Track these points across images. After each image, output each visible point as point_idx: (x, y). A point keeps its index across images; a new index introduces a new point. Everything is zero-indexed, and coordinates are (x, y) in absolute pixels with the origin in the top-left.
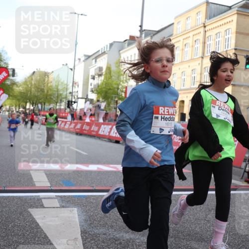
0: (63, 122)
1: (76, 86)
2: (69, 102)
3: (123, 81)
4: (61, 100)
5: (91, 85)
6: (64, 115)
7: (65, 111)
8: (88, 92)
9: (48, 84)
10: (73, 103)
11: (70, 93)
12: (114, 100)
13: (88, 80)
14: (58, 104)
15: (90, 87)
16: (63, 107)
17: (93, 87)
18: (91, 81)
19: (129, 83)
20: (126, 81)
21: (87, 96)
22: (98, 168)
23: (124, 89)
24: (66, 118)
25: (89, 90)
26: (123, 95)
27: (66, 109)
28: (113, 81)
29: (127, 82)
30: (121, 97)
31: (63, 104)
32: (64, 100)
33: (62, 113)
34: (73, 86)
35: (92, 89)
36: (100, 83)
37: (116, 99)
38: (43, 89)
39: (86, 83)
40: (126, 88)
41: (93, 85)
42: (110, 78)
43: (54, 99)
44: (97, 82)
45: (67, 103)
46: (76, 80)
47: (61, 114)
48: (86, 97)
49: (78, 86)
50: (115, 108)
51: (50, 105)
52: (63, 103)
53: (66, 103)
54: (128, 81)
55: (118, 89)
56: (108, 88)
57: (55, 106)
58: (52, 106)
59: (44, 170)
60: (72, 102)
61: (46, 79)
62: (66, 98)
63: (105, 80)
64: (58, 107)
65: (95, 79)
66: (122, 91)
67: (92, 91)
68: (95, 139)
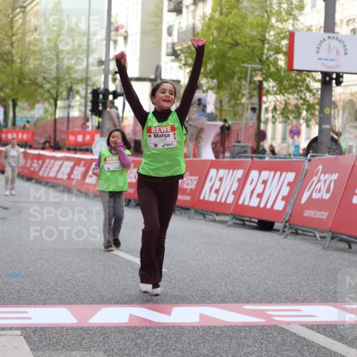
0: (78, 162)
1: (121, 40)
2: (95, 93)
3: (279, 13)
4: (70, 90)
5: (170, 34)
6: (80, 138)
7: (84, 125)
8: (159, 57)
9: (24, 34)
10: (111, 97)
11: (101, 63)
12: (251, 82)
13: (160, 17)
14: (60, 103)
15: (166, 40)
16: (75, 113)
17: (175, 38)
18: (169, 18)
19: (301, 18)
20: (289, 13)
21: (158, 69)
22: (202, 316)
23: (285, 42)
24: (89, 151)
25: (164, 51)
26: (282, 63)
27: (87, 120)
28: (244, 18)
29: (295, 19)
30: (273, 69)
31: (77, 101)
32: (80, 88)
33: (76, 134)
34: (108, 39)
35: (173, 44)
36: (199, 26)
37: (258, 78)
38: (10, 53)
39: (152, 28)
40: (291, 36)
41: (175, 33)
42: (232, 7)
43: (47, 86)
44: (191, 22)
45: (90, 96)
46: (118, 18)
47: (72, 138)
48: (153, 77)
49: (126, 38)
50: (253, 109)
51: (32, 107)
52: (78, 98)
53: (86, 97)
54: (296, 12)
55: (263, 40)
56: (229, 40)
57: (51, 110)
58: (39, 111)
59: (23, 329)
60: (106, 92)
61: (19, 20)
62: (86, 80)
63: (217, 15)
64: (59, 114)
65: (184, 10)
66: (278, 50)
67: (175, 54)
68: (189, 218)
